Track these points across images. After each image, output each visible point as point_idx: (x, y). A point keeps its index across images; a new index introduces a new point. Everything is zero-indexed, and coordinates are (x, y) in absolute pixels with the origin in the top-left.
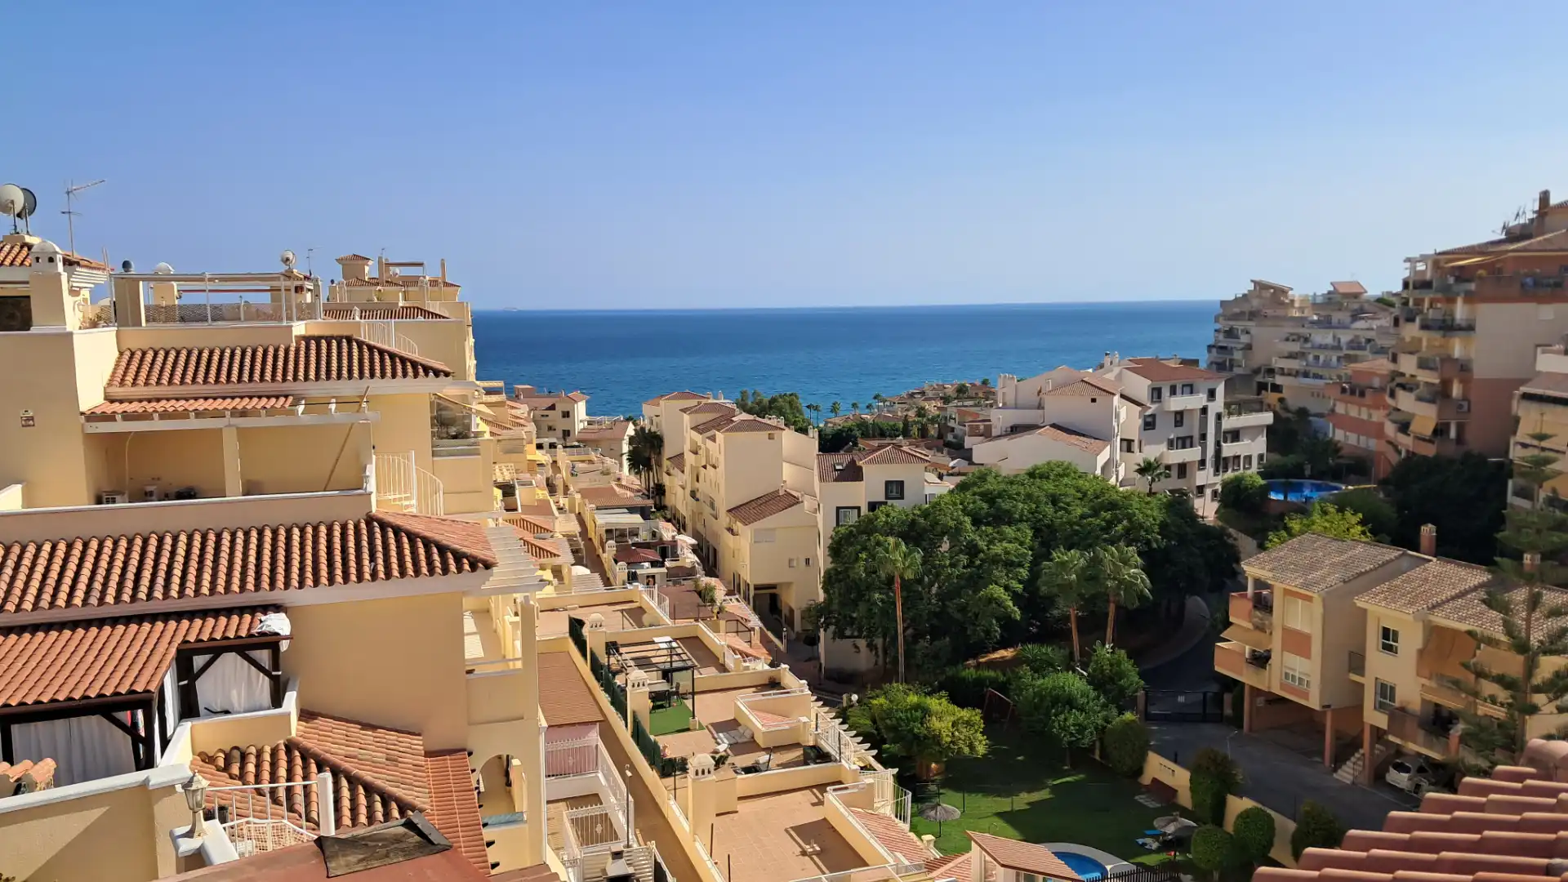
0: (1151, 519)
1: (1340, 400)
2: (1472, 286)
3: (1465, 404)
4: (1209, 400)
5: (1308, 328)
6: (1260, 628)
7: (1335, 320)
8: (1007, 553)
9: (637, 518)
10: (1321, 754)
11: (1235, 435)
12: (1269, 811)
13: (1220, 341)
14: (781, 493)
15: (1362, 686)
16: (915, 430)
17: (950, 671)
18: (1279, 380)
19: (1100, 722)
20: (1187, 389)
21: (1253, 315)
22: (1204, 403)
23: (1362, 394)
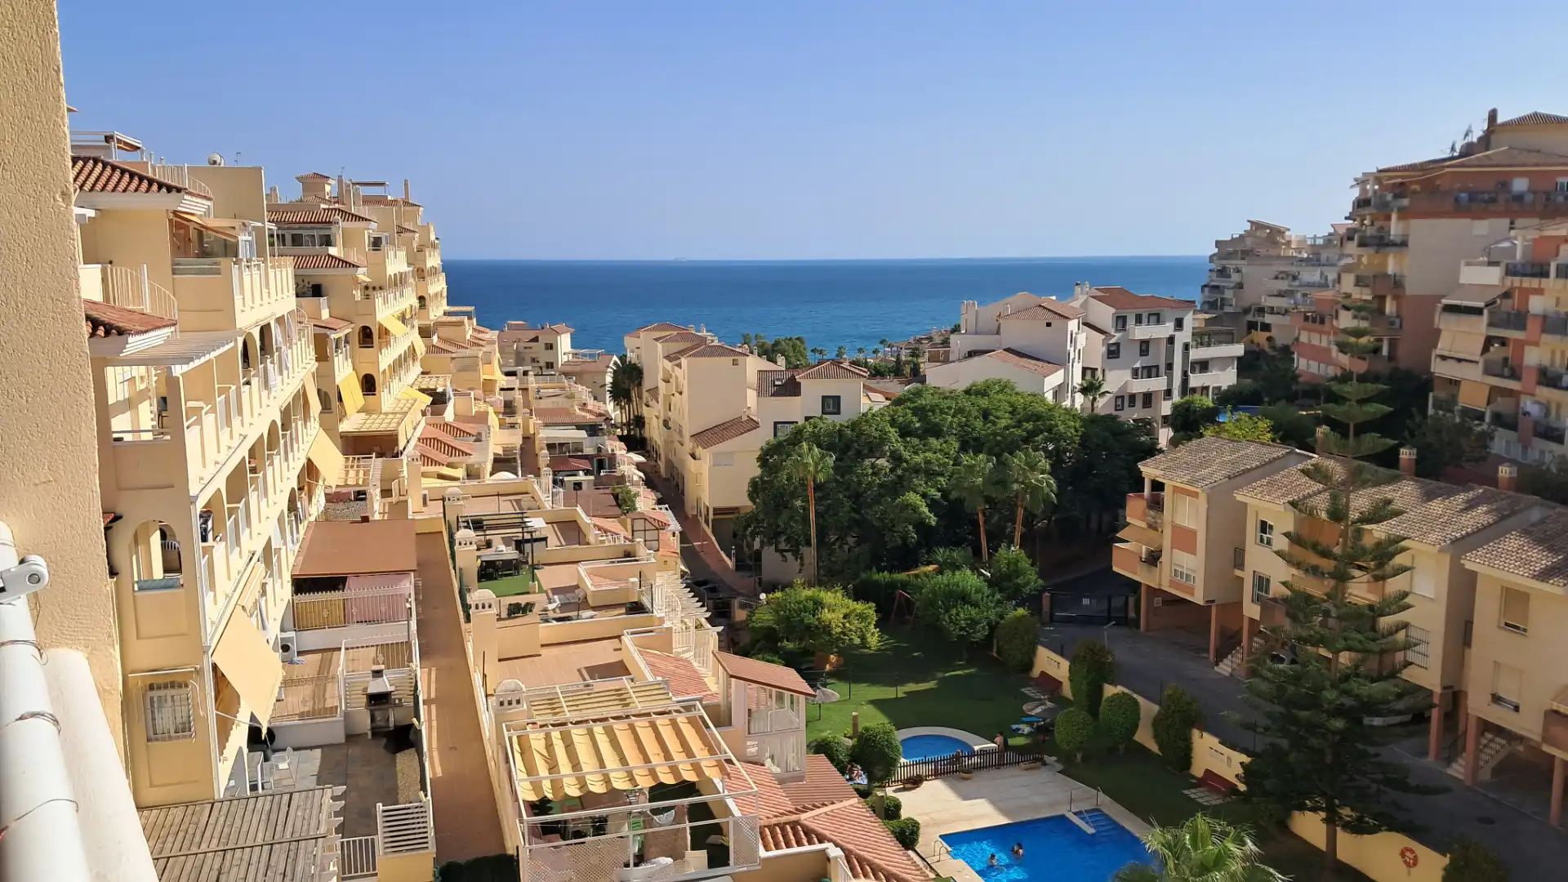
0: (1073, 430)
1: (1304, 329)
2: (1406, 202)
3: (1398, 321)
4: (1175, 330)
5: (1297, 266)
6: (1152, 527)
7: (1324, 257)
8: (928, 462)
9: (583, 434)
10: (1207, 651)
11: (1204, 366)
12: (1135, 696)
13: (1212, 281)
14: (745, 418)
15: (1241, 580)
16: (907, 370)
17: (863, 576)
18: (1268, 319)
19: (993, 617)
20: (1153, 318)
21: (1246, 254)
22: (1171, 332)
23: (1322, 322)
